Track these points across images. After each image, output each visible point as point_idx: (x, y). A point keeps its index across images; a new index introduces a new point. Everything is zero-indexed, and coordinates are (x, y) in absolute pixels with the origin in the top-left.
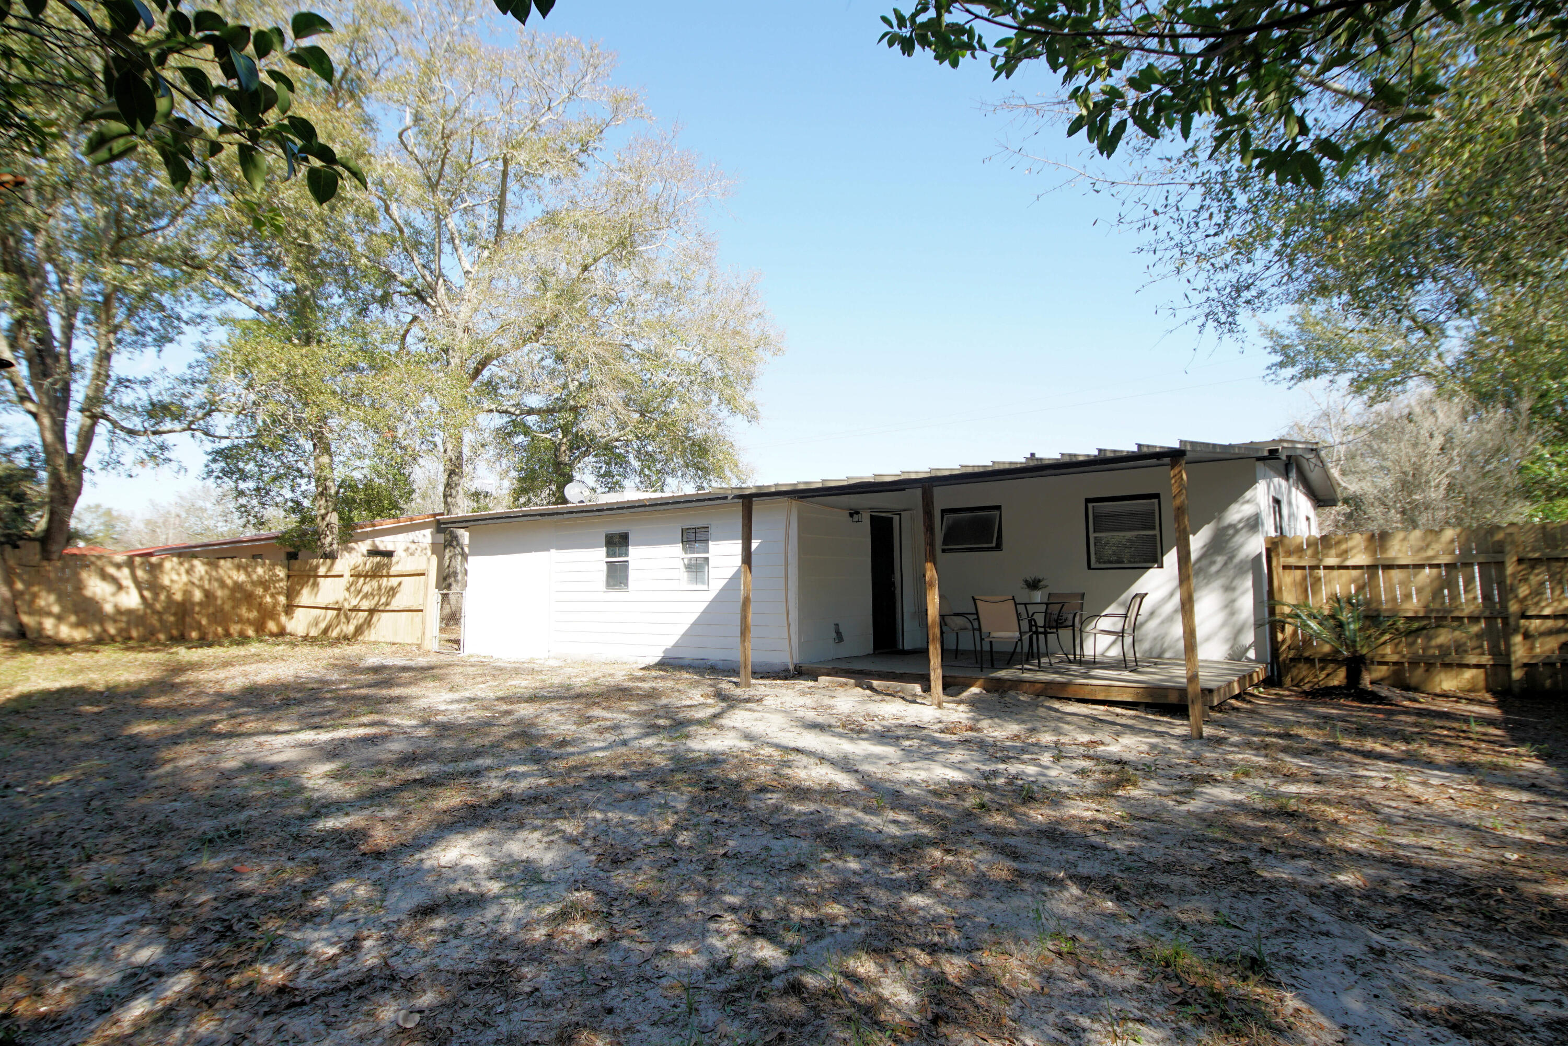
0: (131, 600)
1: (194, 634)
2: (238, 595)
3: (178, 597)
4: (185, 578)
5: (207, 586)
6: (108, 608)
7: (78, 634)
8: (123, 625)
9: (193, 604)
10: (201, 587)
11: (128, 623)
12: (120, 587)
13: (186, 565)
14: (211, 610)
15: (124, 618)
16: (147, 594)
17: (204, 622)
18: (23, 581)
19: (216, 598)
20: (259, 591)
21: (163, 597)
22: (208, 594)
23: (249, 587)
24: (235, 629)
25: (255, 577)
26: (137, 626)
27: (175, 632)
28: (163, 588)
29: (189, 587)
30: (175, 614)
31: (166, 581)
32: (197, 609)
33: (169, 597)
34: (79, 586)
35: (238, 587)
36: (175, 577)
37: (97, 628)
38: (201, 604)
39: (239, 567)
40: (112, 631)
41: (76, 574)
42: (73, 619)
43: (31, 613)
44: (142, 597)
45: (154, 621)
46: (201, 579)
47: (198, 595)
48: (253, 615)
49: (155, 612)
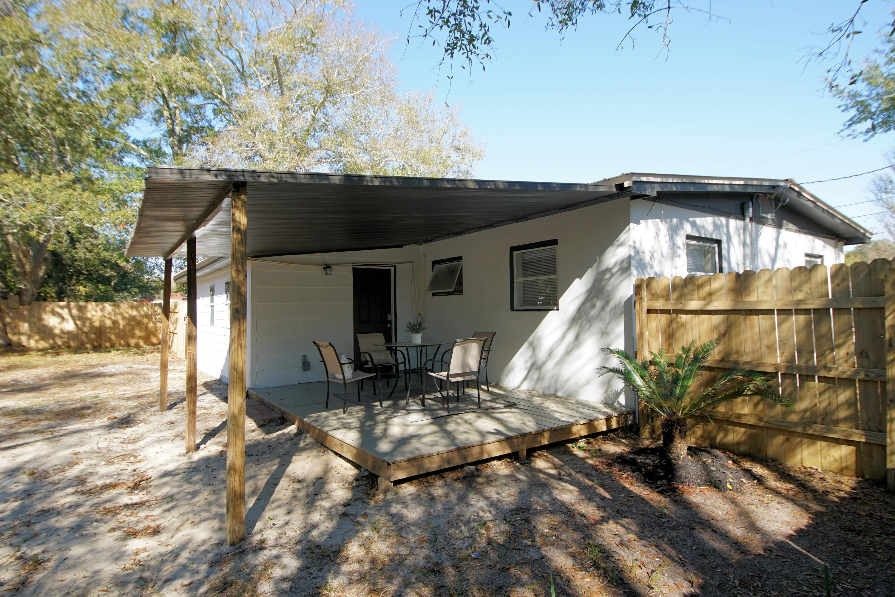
0: (70, 326)
1: (108, 344)
2: (133, 323)
3: (97, 324)
4: (100, 313)
5: (113, 318)
6: (57, 331)
7: (43, 344)
8: (66, 340)
9: (106, 328)
10: (110, 319)
11: (68, 338)
12: (63, 319)
13: (100, 306)
14: (117, 331)
15: (66, 336)
16: (78, 322)
17: (113, 337)
18: (10, 317)
19: (119, 324)
20: (145, 321)
21: (87, 324)
22: (115, 322)
23: (139, 318)
24: (133, 342)
25: (142, 313)
26: (73, 340)
27: (95, 343)
28: (88, 319)
29: (103, 318)
30: (95, 334)
31: (89, 315)
32: (108, 330)
33: (91, 324)
34: (41, 319)
35: (133, 318)
36: (94, 313)
37: (51, 341)
38: (110, 328)
39: (132, 307)
40: (59, 343)
41: (39, 313)
42: (37, 337)
43: (14, 334)
44: (76, 324)
45: (83, 337)
46: (110, 314)
47: (108, 323)
48: (142, 334)
49: (83, 332)
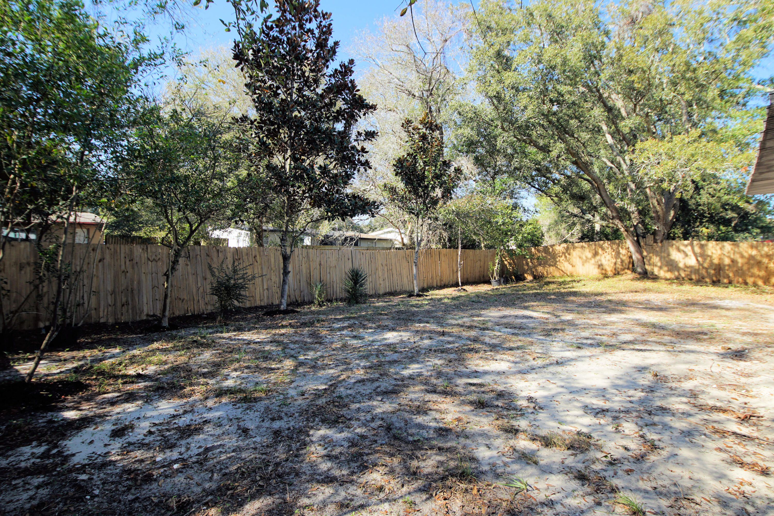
0: (692, 261)
1: (726, 281)
2: (752, 262)
3: (716, 261)
4: (719, 252)
5: (732, 256)
6: (681, 265)
7: (669, 275)
8: (688, 273)
9: (725, 266)
10: (729, 257)
11: (691, 272)
12: (686, 255)
13: (720, 246)
14: (735, 269)
15: (689, 270)
16: (699, 259)
17: (731, 275)
18: (647, 251)
19: (737, 262)
20: (765, 260)
21: (708, 261)
22: (733, 261)
23: (759, 258)
24: (750, 280)
25: (763, 252)
26: (695, 274)
27: (714, 279)
28: (709, 256)
29: (722, 257)
30: (715, 270)
31: (709, 253)
32: (727, 268)
33: (711, 261)
34: (669, 255)
35: (751, 257)
36: (714, 251)
37: (676, 273)
38: (729, 265)
39: (752, 247)
40: (683, 275)
41: (668, 249)
42: (666, 268)
43: (650, 265)
44: (697, 260)
45: (704, 272)
46: (729, 252)
47: (727, 261)
48: (762, 273)
49: (703, 268)
